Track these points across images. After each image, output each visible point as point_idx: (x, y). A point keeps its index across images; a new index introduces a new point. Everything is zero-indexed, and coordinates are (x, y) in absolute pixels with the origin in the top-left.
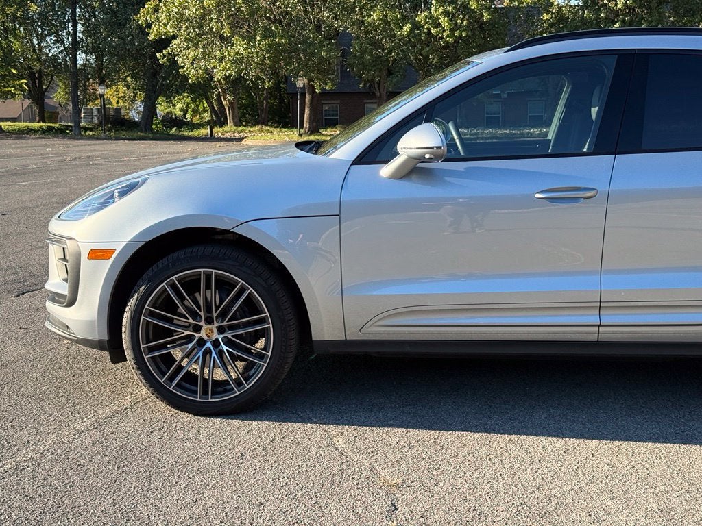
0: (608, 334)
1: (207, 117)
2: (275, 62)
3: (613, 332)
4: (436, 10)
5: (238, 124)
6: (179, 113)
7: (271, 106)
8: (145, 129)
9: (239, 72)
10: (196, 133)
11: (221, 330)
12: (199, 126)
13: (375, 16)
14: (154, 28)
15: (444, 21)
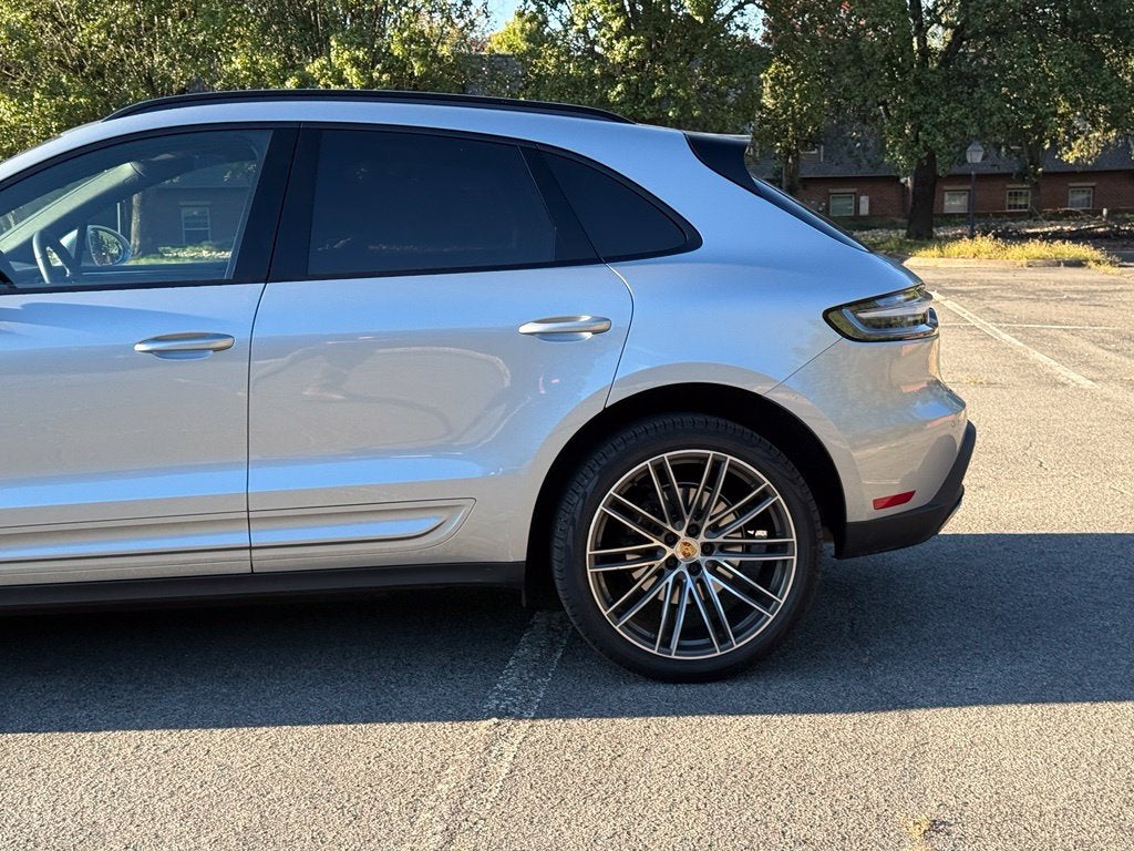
0: (267, 561)
3: (279, 558)
4: (337, 57)
13: (237, 63)
15: (351, 73)
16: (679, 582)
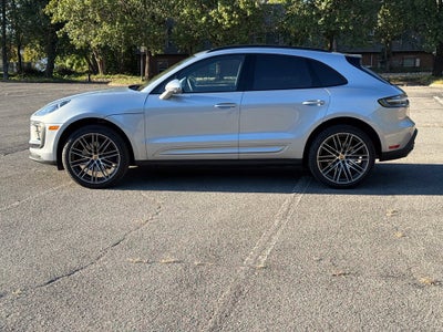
0: (242, 156)
1: (86, 68)
2: (127, 37)
3: (244, 155)
4: (221, 8)
5: (105, 73)
6: (68, 66)
7: (126, 62)
8: (48, 76)
9: (106, 43)
10: (79, 78)
11: (100, 157)
12: (81, 74)
14: (55, 17)
15: (225, 15)
16: (339, 165)
